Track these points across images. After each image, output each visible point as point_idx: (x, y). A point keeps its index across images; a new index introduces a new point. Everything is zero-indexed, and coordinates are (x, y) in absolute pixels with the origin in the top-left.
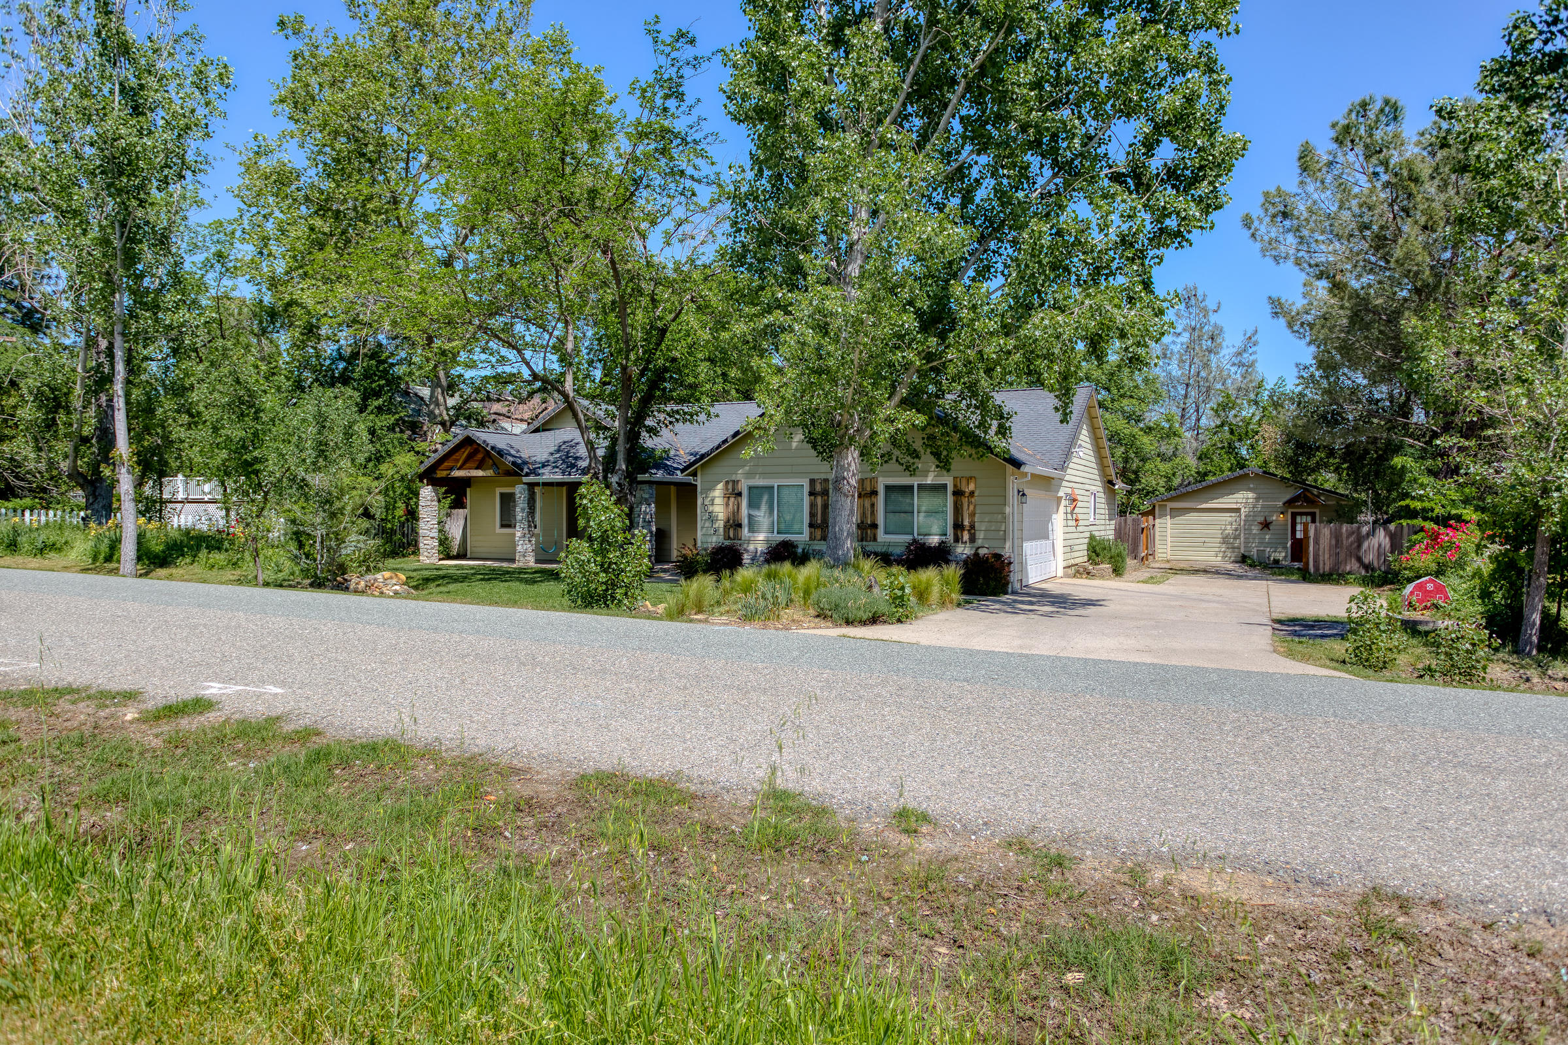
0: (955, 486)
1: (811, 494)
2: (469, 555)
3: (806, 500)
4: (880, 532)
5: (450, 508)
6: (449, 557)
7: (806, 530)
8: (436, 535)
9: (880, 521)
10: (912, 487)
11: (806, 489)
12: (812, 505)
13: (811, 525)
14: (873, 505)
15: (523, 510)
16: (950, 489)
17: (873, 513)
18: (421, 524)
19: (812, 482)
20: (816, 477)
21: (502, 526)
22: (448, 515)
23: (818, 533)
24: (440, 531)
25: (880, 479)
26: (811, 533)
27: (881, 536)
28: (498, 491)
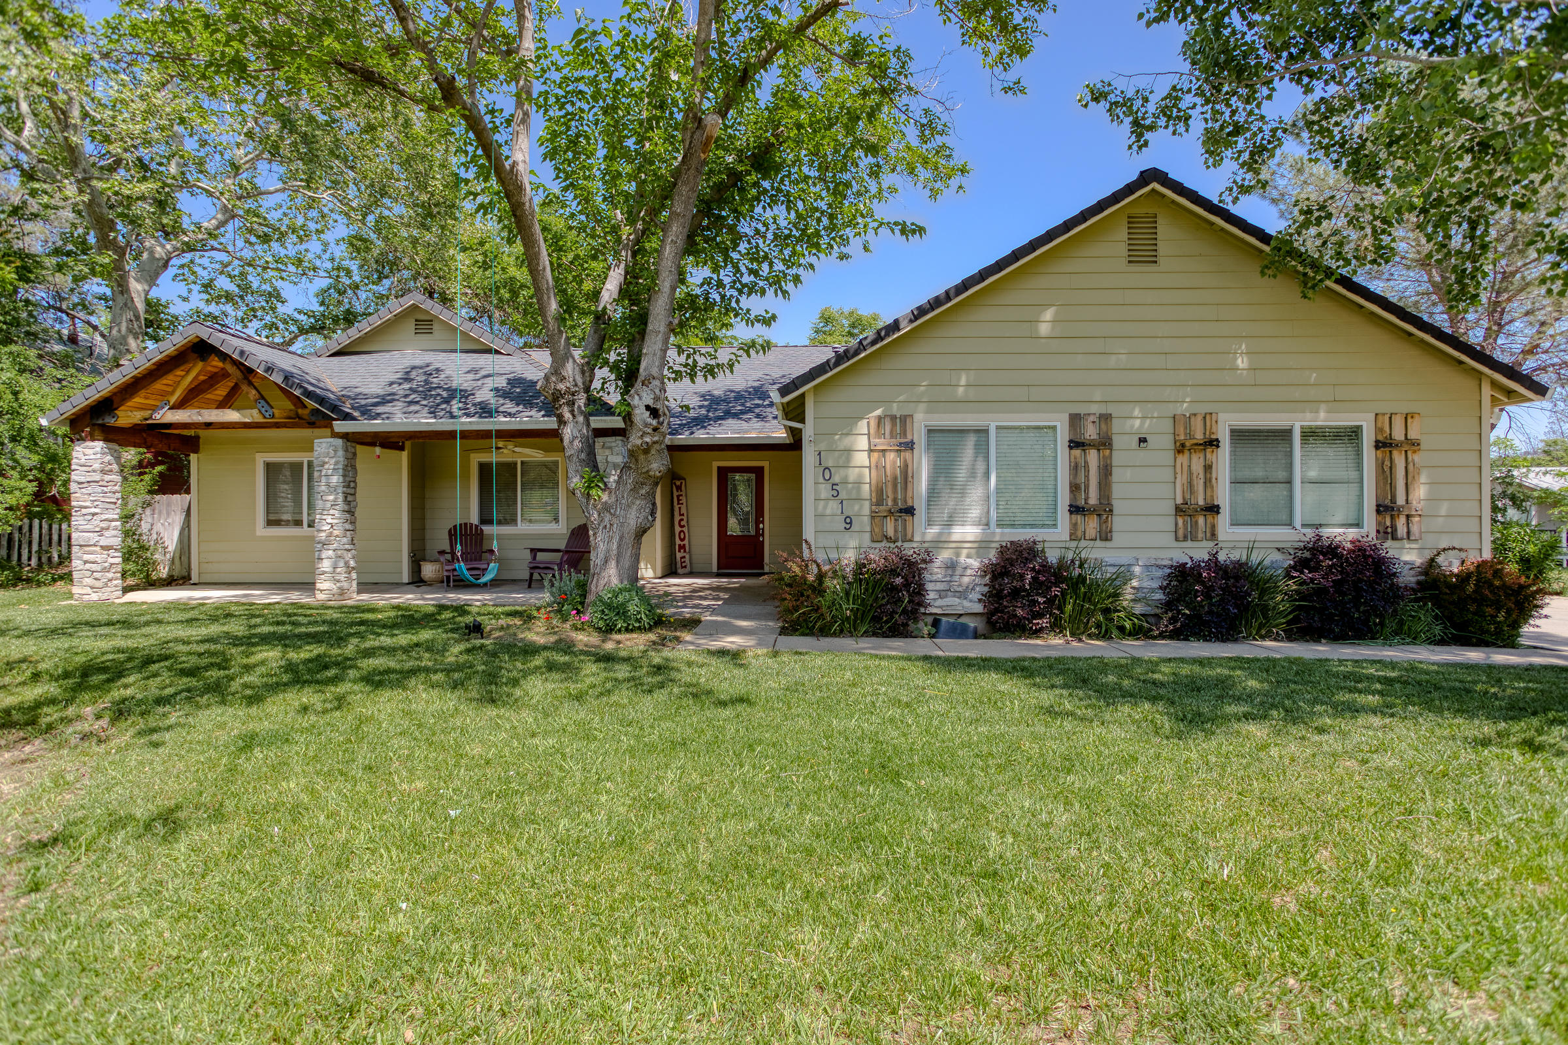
0: (1379, 430)
1: (1075, 444)
2: (195, 578)
3: (1063, 455)
4: (1223, 521)
5: (150, 492)
6: (151, 584)
7: (1063, 517)
8: (116, 541)
9: (1223, 495)
10: (1285, 435)
11: (1063, 435)
12: (1075, 468)
13: (1075, 509)
14: (1208, 468)
15: (332, 489)
16: (1368, 438)
17: (1208, 483)
18: (77, 520)
19: (1075, 420)
20: (1080, 409)
21: (270, 523)
22: (147, 505)
23: (1092, 525)
24: (127, 534)
25: (1222, 417)
26: (1074, 526)
27: (1225, 529)
28: (261, 459)
